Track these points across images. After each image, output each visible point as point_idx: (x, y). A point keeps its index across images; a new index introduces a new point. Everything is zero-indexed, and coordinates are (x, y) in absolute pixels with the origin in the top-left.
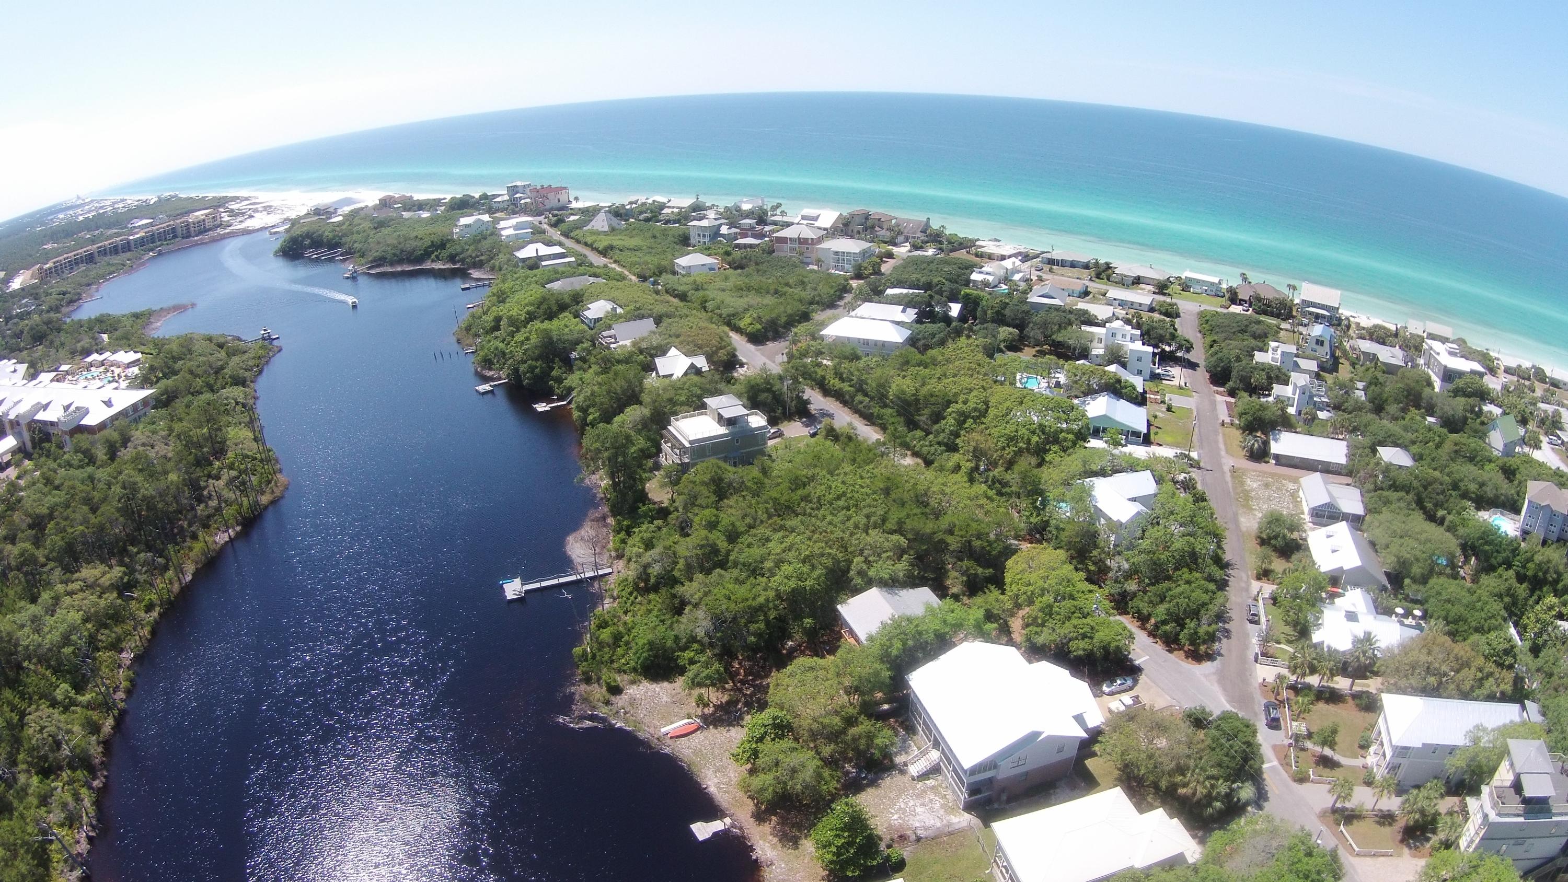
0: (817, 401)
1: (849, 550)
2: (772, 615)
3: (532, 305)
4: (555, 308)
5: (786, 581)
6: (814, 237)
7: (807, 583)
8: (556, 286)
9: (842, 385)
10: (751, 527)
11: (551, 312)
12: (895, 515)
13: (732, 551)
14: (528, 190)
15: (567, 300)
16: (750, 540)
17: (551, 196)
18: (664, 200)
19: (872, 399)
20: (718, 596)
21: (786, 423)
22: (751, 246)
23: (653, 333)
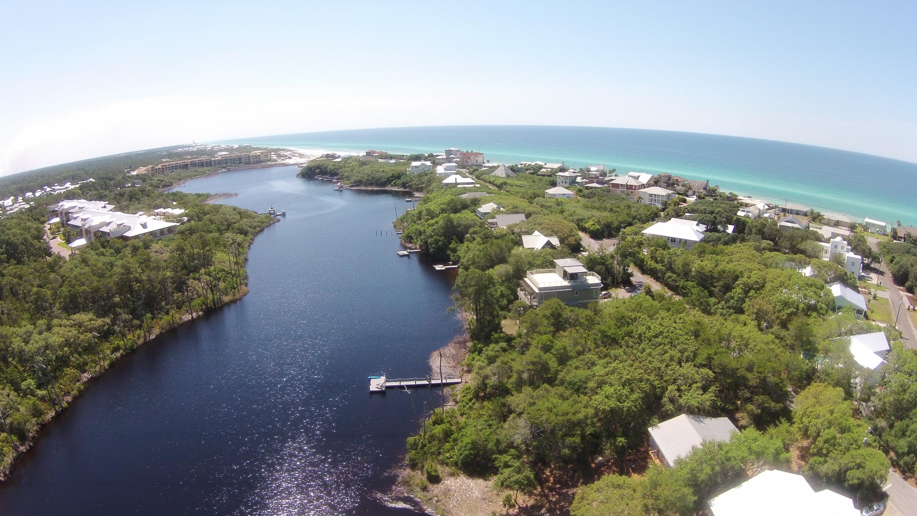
0: (638, 277)
1: (664, 379)
2: (589, 430)
3: (444, 204)
4: (459, 207)
5: (606, 400)
6: (636, 184)
7: (625, 404)
8: (464, 196)
9: (656, 265)
10: (579, 353)
11: (456, 209)
12: (704, 353)
13: (561, 371)
14: (458, 153)
15: (469, 203)
16: (577, 364)
17: (472, 157)
18: (543, 164)
19: (678, 275)
20: (542, 408)
21: (614, 289)
22: (595, 188)
23: (524, 222)
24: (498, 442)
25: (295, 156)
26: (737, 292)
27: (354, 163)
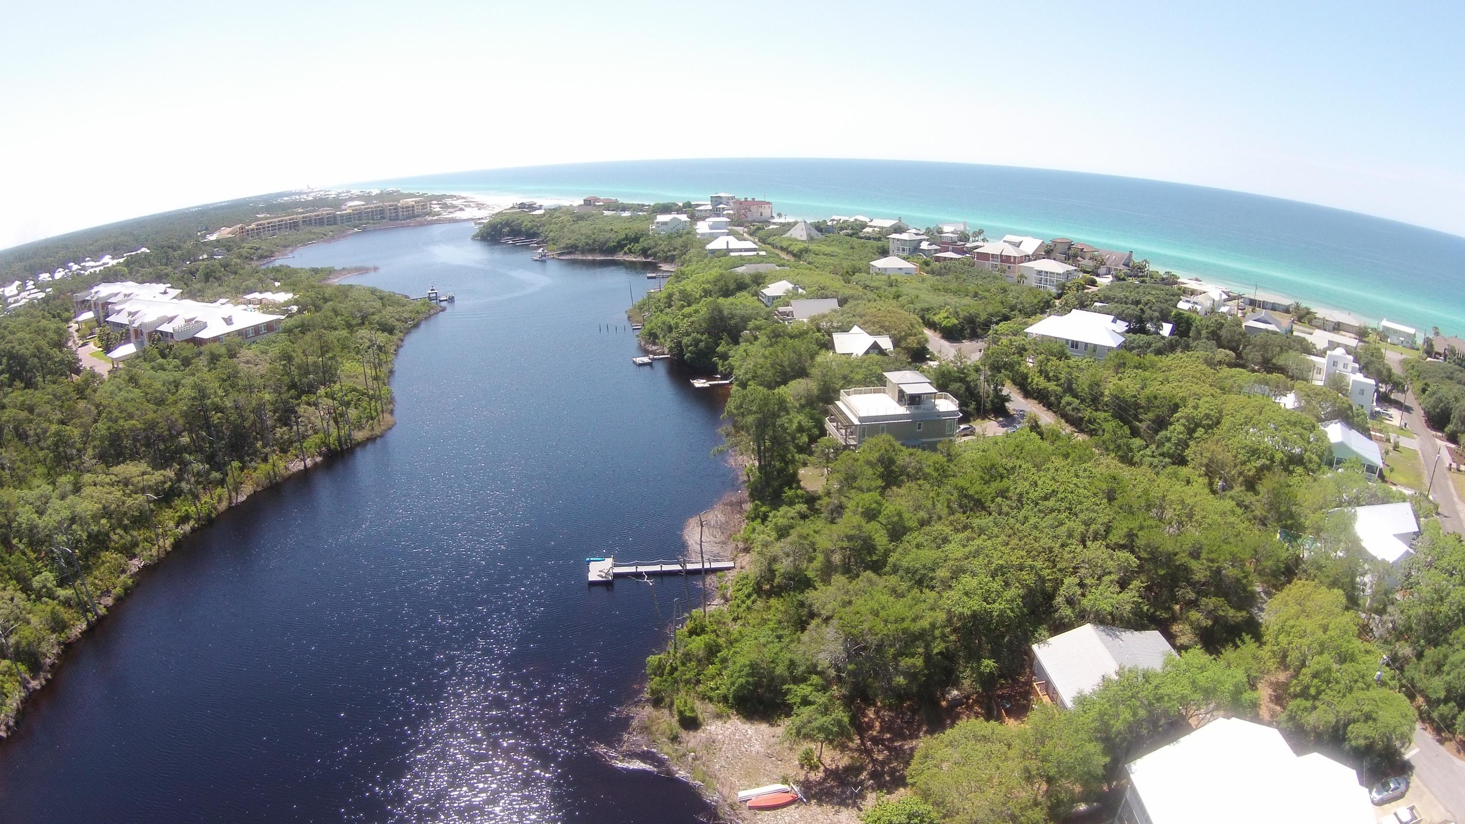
0: (1017, 402)
1: (1059, 566)
2: (938, 647)
3: (709, 282)
4: (732, 287)
5: (965, 599)
6: (1016, 255)
7: (996, 605)
8: (740, 270)
9: (1047, 385)
10: (922, 523)
11: (727, 290)
12: (1122, 526)
13: (894, 551)
14: (731, 202)
15: (748, 280)
16: (920, 539)
17: (754, 209)
18: (867, 220)
19: (1083, 401)
20: (863, 609)
21: (979, 421)
22: (951, 259)
23: (835, 311)
24: (792, 664)
25: (469, 206)
26: (1176, 429)
27: (565, 218)
